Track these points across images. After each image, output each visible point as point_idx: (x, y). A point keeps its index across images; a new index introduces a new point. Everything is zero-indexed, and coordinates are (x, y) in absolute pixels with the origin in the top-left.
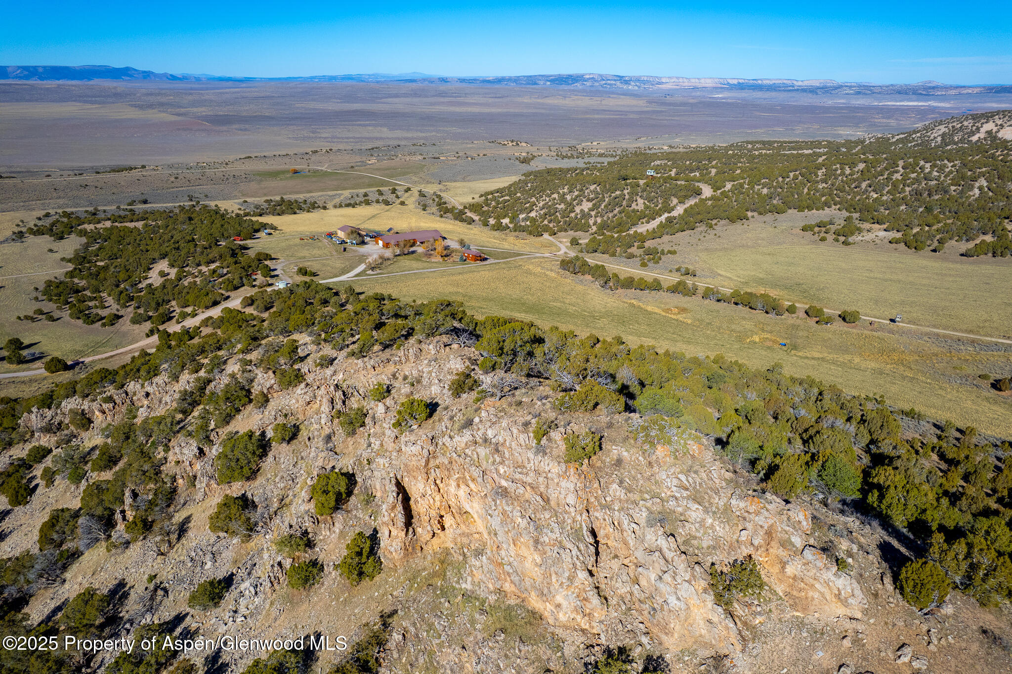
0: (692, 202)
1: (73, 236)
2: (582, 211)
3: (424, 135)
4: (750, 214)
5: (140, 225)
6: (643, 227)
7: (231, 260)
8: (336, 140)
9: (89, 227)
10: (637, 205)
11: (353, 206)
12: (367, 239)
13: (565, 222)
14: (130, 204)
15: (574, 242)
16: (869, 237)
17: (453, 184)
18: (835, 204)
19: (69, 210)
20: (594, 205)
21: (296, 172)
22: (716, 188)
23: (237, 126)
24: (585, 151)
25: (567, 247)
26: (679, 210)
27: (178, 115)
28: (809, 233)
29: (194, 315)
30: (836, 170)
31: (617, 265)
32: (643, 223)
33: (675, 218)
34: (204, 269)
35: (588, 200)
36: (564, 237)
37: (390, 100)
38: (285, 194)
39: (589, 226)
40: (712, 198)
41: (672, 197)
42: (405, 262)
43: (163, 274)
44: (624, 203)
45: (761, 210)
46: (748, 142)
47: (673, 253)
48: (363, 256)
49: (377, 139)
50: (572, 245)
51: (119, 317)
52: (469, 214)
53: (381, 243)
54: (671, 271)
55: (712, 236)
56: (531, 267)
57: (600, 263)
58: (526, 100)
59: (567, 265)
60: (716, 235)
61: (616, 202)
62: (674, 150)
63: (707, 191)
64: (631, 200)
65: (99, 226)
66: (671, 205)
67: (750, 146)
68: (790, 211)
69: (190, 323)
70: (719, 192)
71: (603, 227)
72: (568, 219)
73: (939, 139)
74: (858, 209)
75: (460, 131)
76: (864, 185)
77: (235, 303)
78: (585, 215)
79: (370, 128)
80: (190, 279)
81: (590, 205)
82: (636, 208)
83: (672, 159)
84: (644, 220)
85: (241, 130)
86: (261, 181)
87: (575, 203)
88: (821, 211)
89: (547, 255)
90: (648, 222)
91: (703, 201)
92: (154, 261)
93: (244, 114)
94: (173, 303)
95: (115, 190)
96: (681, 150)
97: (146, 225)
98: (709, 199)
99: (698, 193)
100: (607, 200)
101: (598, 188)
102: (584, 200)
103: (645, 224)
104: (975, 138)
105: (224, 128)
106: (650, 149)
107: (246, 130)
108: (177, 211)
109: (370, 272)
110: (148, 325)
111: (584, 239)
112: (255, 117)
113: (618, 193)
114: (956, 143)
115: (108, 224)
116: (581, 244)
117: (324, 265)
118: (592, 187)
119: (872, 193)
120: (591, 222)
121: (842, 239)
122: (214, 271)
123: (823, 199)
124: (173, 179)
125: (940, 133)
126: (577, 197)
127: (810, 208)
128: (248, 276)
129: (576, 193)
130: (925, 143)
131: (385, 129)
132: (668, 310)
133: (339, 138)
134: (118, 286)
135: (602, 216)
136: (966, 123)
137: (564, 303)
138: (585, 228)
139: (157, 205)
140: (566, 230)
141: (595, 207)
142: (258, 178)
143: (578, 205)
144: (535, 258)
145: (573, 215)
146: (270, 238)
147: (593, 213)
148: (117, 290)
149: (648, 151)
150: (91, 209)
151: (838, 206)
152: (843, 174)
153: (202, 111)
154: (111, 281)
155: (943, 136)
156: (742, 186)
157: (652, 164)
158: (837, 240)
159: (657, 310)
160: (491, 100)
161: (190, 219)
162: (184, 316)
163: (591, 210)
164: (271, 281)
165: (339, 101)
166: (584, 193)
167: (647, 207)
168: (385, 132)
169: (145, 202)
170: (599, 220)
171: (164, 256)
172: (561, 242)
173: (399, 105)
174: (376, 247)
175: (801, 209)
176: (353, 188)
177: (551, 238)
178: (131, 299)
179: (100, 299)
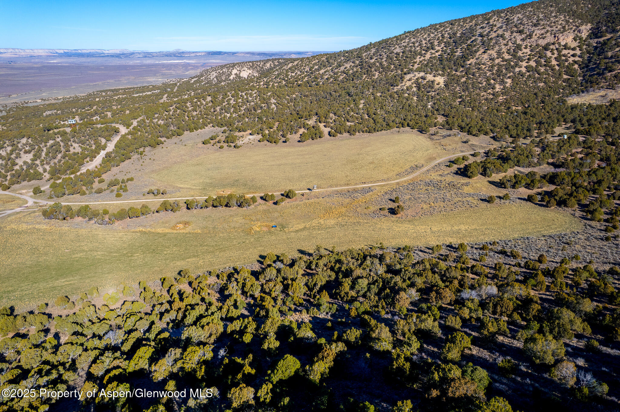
0: (116, 139)
2: (25, 163)
4: (163, 139)
6: (90, 165)
10: (74, 148)
13: (13, 176)
15: (37, 191)
16: (246, 140)
18: (209, 124)
20: (35, 155)
22: (128, 126)
25: (31, 197)
26: (111, 147)
28: (208, 145)
30: (196, 102)
31: (96, 201)
32: (88, 162)
33: (111, 153)
35: (26, 152)
36: (21, 189)
39: (41, 174)
40: (130, 133)
41: (99, 138)
44: (63, 149)
45: (168, 135)
46: (101, 91)
47: (131, 179)
50: (35, 193)
54: (144, 195)
55: (148, 161)
56: (13, 226)
57: (83, 204)
59: (49, 214)
60: (150, 159)
61: (54, 150)
62: (47, 102)
63: (123, 130)
64: (67, 146)
66: (103, 144)
67: (104, 94)
68: (186, 132)
70: (131, 127)
71: (55, 173)
72: (14, 172)
73: (215, 79)
74: (224, 124)
76: (218, 109)
78: (31, 166)
81: (30, 156)
82: (76, 151)
83: (60, 109)
84: (88, 159)
87: (13, 156)
88: (203, 129)
89: (18, 209)
90: (92, 161)
91: (123, 136)
96: (53, 102)
98: (128, 134)
99: (117, 131)
100: (45, 149)
101: (30, 140)
102: (22, 153)
103: (90, 162)
104: (231, 78)
106: (27, 103)
111: (43, 186)
113: (51, 142)
114: (224, 81)
116: (44, 192)
118: (24, 141)
119: (226, 114)
120: (41, 170)
121: (233, 145)
123: (201, 121)
125: (214, 76)
126: (12, 152)
127: (196, 129)
129: (9, 149)
130: (209, 82)
132: (174, 228)
135: (48, 163)
136: (224, 70)
137: (83, 251)
138: (38, 176)
140: (18, 182)
141: (37, 157)
143: (17, 158)
144: (9, 215)
145: (17, 167)
147: (38, 162)
149: (26, 105)
151: (211, 125)
152: (202, 104)
155: (216, 77)
156: (143, 121)
157: (44, 114)
158: (230, 146)
159: (167, 231)
163: (32, 160)
166: (18, 147)
167: (84, 149)
170: (48, 167)
172: (21, 194)
175: (191, 130)
177: (6, 192)
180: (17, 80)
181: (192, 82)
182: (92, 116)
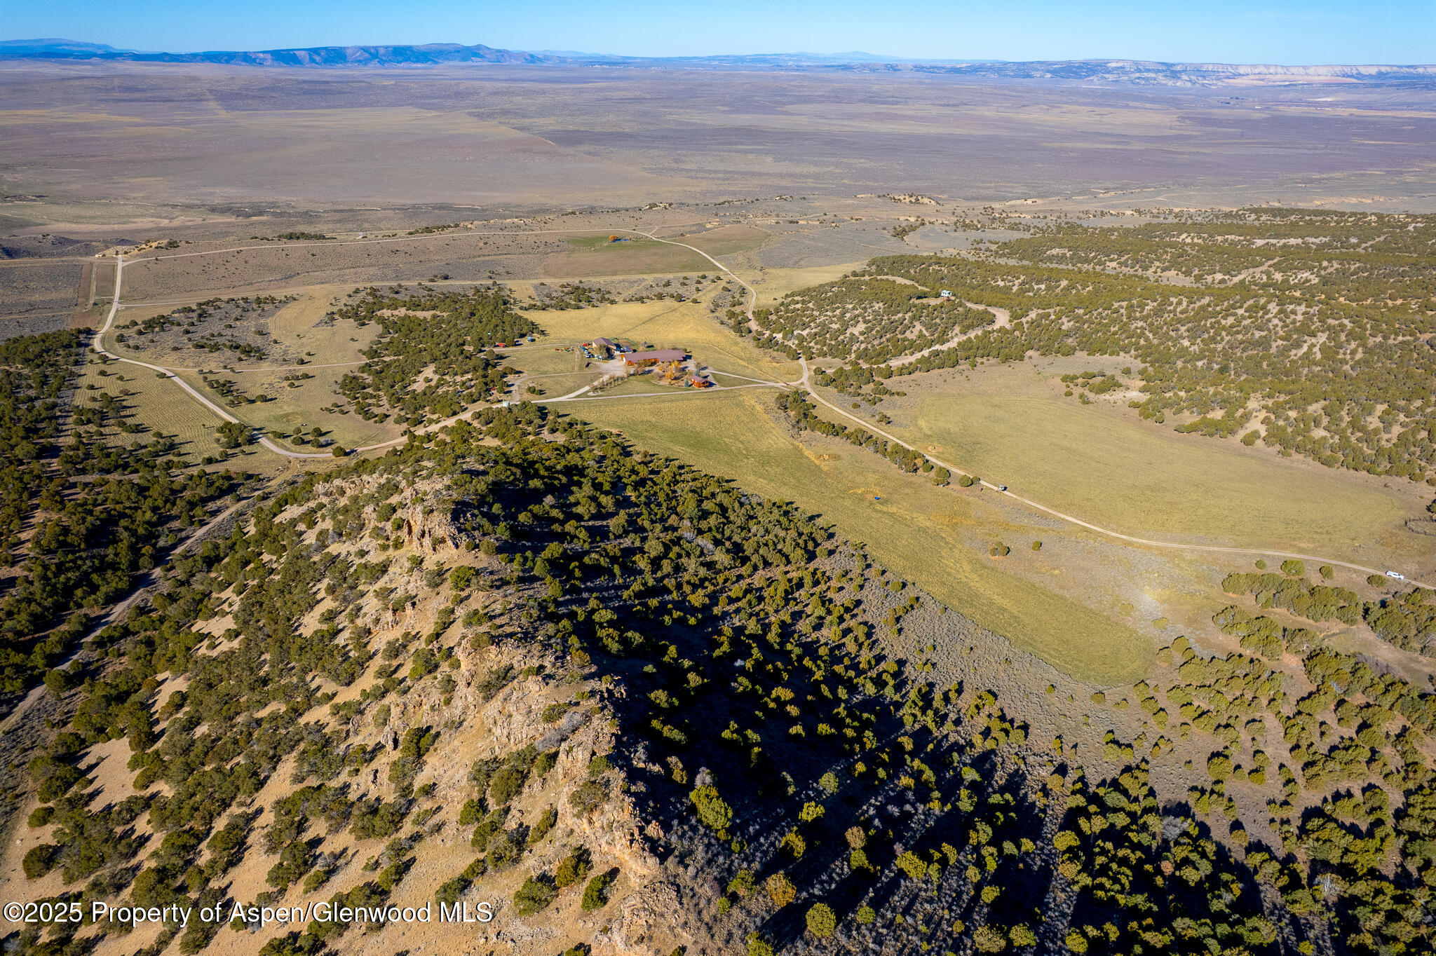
0: (975, 333)
1: (373, 322)
2: (852, 334)
3: (817, 170)
4: (1029, 353)
5: (428, 315)
6: (902, 360)
7: (480, 372)
8: (700, 175)
9: (386, 313)
10: (912, 332)
12: (616, 353)
13: (830, 346)
14: (432, 281)
15: (821, 371)
16: (1118, 396)
19: (376, 284)
20: (868, 328)
21: (616, 240)
22: (1014, 317)
23: (586, 148)
25: (808, 376)
26: (955, 342)
27: (521, 129)
28: (1065, 385)
29: (437, 422)
31: (832, 403)
32: (905, 355)
34: (458, 378)
35: (865, 322)
36: (816, 364)
37: (796, 107)
38: (587, 275)
39: (849, 353)
41: (957, 326)
42: (633, 383)
43: (428, 380)
44: (900, 329)
45: (1047, 349)
47: (902, 394)
48: (601, 372)
49: (753, 174)
50: (816, 373)
51: (387, 416)
53: (626, 359)
54: (873, 416)
55: (962, 378)
56: (748, 398)
57: (822, 401)
60: (967, 377)
61: (891, 327)
63: (1001, 322)
64: (909, 326)
65: (396, 312)
66: (950, 335)
69: (434, 428)
70: (1016, 322)
71: (862, 355)
72: (834, 342)
75: (873, 164)
77: (466, 416)
78: (853, 340)
79: (751, 156)
80: (445, 389)
81: (864, 327)
82: (909, 336)
84: (908, 352)
85: (589, 154)
86: (573, 251)
87: (851, 323)
89: (780, 384)
90: (910, 354)
91: (989, 333)
92: (425, 365)
93: (599, 129)
94: (427, 409)
95: (423, 258)
97: (434, 317)
98: (999, 331)
99: (991, 321)
100: (884, 323)
101: (883, 308)
102: (862, 321)
105: (570, 150)
107: (596, 154)
108: (471, 293)
109: (591, 394)
110: (405, 426)
111: (834, 368)
112: (612, 134)
113: (900, 315)
115: (402, 312)
116: (825, 374)
117: (557, 383)
120: (854, 348)
121: (1090, 396)
122: (464, 383)
124: (481, 244)
126: (857, 316)
127: (1102, 352)
128: (488, 390)
129: (858, 311)
131: (769, 159)
133: (705, 172)
134: (392, 387)
135: (868, 343)
138: (843, 355)
139: (458, 283)
140: (823, 356)
141: (867, 331)
142: (572, 247)
143: (852, 326)
144: (765, 387)
145: (841, 338)
146: (533, 346)
147: (861, 338)
148: (392, 391)
150: (394, 284)
153: (550, 123)
154: (388, 382)
158: (1082, 397)
160: (936, 111)
161: (473, 314)
162: (431, 421)
163: (862, 334)
164: (503, 396)
165: (726, 108)
166: (866, 312)
167: (921, 336)
168: (768, 164)
169: (446, 278)
170: (863, 347)
171: (434, 360)
172: (808, 369)
173: (802, 118)
174: (618, 363)
176: (663, 271)
177: (804, 363)
178: (399, 400)
179: (378, 397)
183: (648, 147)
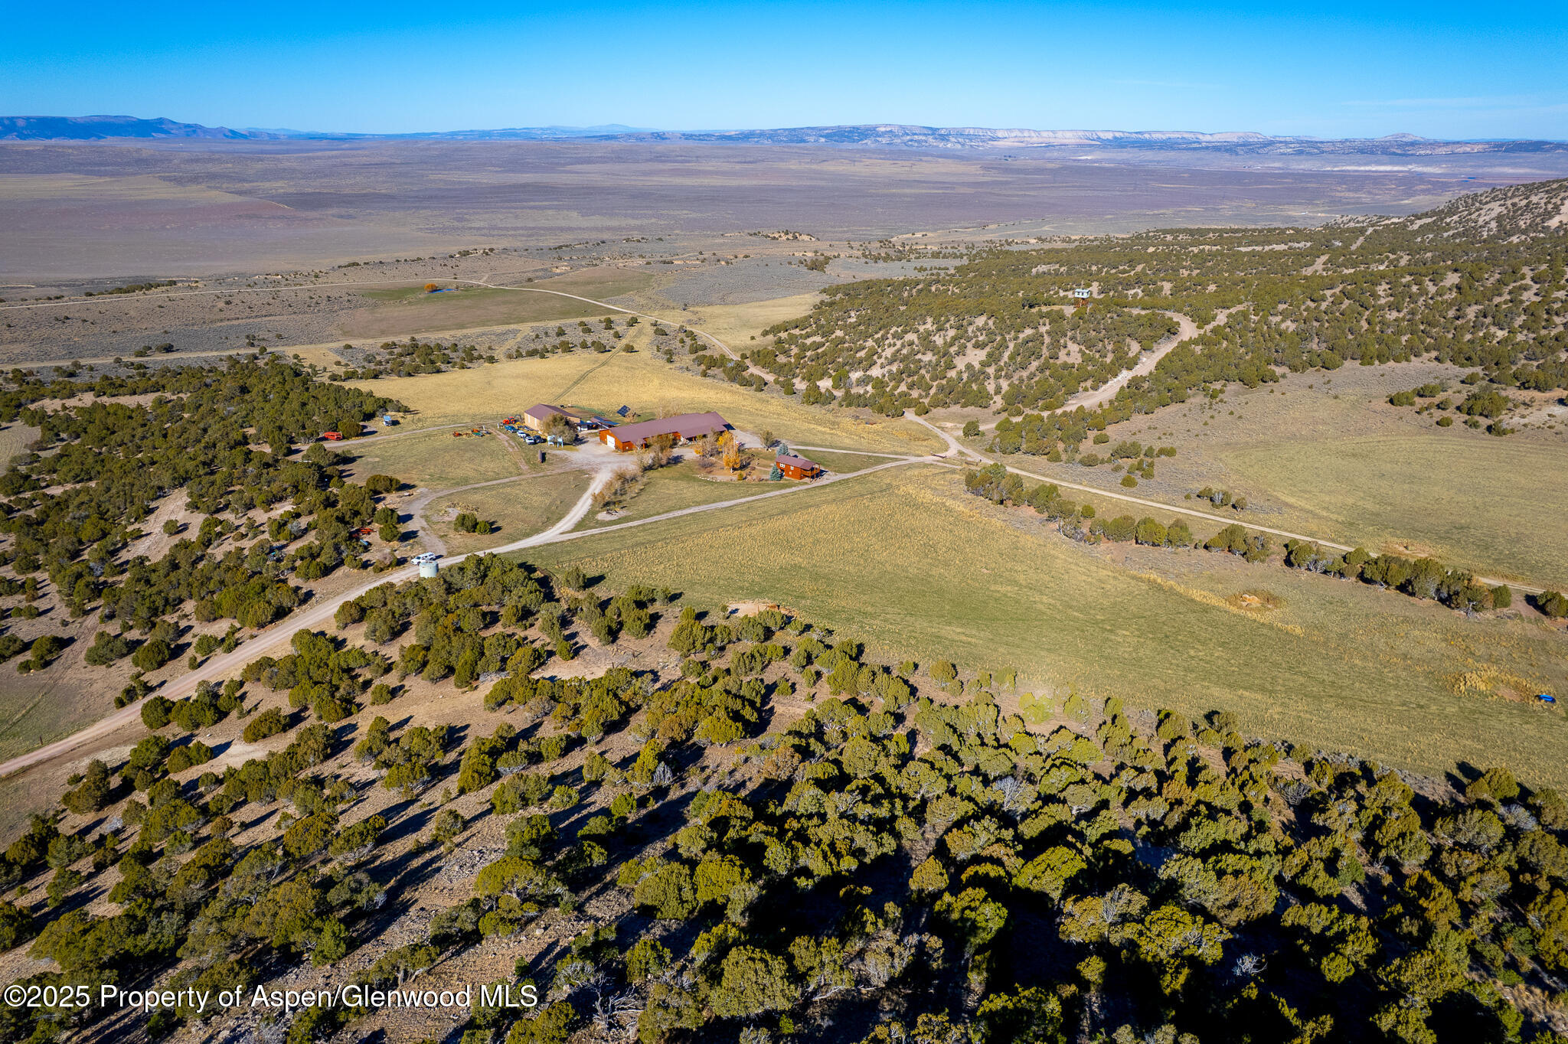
0: (1165, 348)
1: (19, 423)
2: (969, 367)
3: (638, 222)
4: (1279, 370)
5: (147, 400)
6: (1088, 397)
7: (313, 496)
8: (496, 232)
9: (51, 405)
10: (1068, 354)
11: (542, 354)
12: (583, 432)
13: (941, 389)
14: (140, 354)
15: (971, 430)
16: (1536, 417)
17: (709, 310)
18: (1427, 350)
19: (24, 366)
20: (989, 355)
21: (434, 290)
22: (1202, 321)
23: (335, 211)
24: (907, 248)
25: (957, 439)
26: (1147, 365)
27: (240, 193)
28: (1405, 409)
29: (230, 643)
30: (1408, 286)
31: (1074, 482)
32: (1086, 390)
33: (1143, 379)
34: (259, 515)
35: (977, 346)
36: (947, 419)
37: (578, 167)
38: (418, 331)
39: (989, 397)
40: (1201, 340)
41: (1128, 340)
42: (666, 484)
43: (175, 528)
44: (1045, 352)
45: (1297, 362)
46: (1165, 232)
47: (1170, 452)
48: (582, 472)
49: (562, 229)
50: (966, 434)
51: (62, 643)
52: (754, 370)
53: (611, 441)
54: (1187, 497)
55: (1224, 416)
56: (911, 489)
57: (1048, 480)
58: (793, 165)
59: (978, 484)
60: (1232, 413)
61: (1029, 350)
62: (1047, 246)
63: (1188, 330)
64: (1056, 346)
65: (71, 403)
66: (1131, 355)
67: (1169, 238)
68: (1348, 363)
69: (225, 667)
70: (1209, 327)
71: (1015, 399)
72: (944, 382)
74: (1475, 359)
75: (694, 215)
76: (1471, 312)
77: (320, 616)
78: (977, 375)
79: (550, 212)
80: (229, 545)
81: (982, 355)
82: (1070, 361)
83: (1068, 263)
84: (1089, 383)
85: (342, 217)
86: (376, 306)
87: (953, 350)
88: (1404, 364)
89: (929, 459)
90: (1095, 388)
91: (1183, 345)
92: (160, 493)
93: (347, 191)
94: (189, 606)
95: (118, 327)
96: (1059, 245)
97: (160, 402)
98: (1195, 342)
99: (1172, 330)
100: (1011, 345)
101: (991, 322)
102: (970, 345)
103: (1091, 392)
105: (313, 214)
106: (1009, 244)
107: (350, 217)
108: (224, 367)
109: (603, 516)
110: (124, 671)
111: (985, 421)
112: (365, 195)
113: (1029, 332)
115: (88, 399)
116: (983, 434)
117: (509, 500)
118: (981, 321)
119: (1493, 329)
120: (991, 387)
121: (1485, 422)
122: (282, 525)
123: (1404, 339)
124: (221, 304)
126: (955, 339)
127: (1382, 358)
128: (353, 537)
129: (952, 333)
131: (575, 214)
132: (1235, 599)
133: (500, 229)
134: (75, 554)
135: (1008, 377)
137: (1016, 583)
138: (981, 400)
139: (193, 355)
140: (945, 405)
141: (993, 358)
142: (371, 301)
143: (958, 354)
144: (911, 466)
145: (952, 374)
146: (395, 434)
147: (991, 370)
148: (75, 567)
149: (1007, 248)
150: (66, 364)
151: (1434, 354)
152: (1423, 292)
153: (280, 186)
154: (61, 543)
156: (1245, 315)
157: (1034, 270)
158: (1475, 425)
159: (1214, 601)
160: (738, 167)
161: (244, 390)
162: (210, 646)
163: (984, 364)
164: (402, 550)
165: (497, 169)
166: (966, 332)
167: (1087, 359)
168: (575, 219)
169: (169, 349)
170: (1005, 385)
171: (181, 481)
172: (943, 429)
173: (594, 175)
174: (601, 450)
175: (1366, 360)
176: (536, 319)
177: (920, 420)
178: (97, 590)
179: (34, 590)
180: (1008, 196)
181: (1416, 227)
182: (1129, 286)
183: (417, 208)
